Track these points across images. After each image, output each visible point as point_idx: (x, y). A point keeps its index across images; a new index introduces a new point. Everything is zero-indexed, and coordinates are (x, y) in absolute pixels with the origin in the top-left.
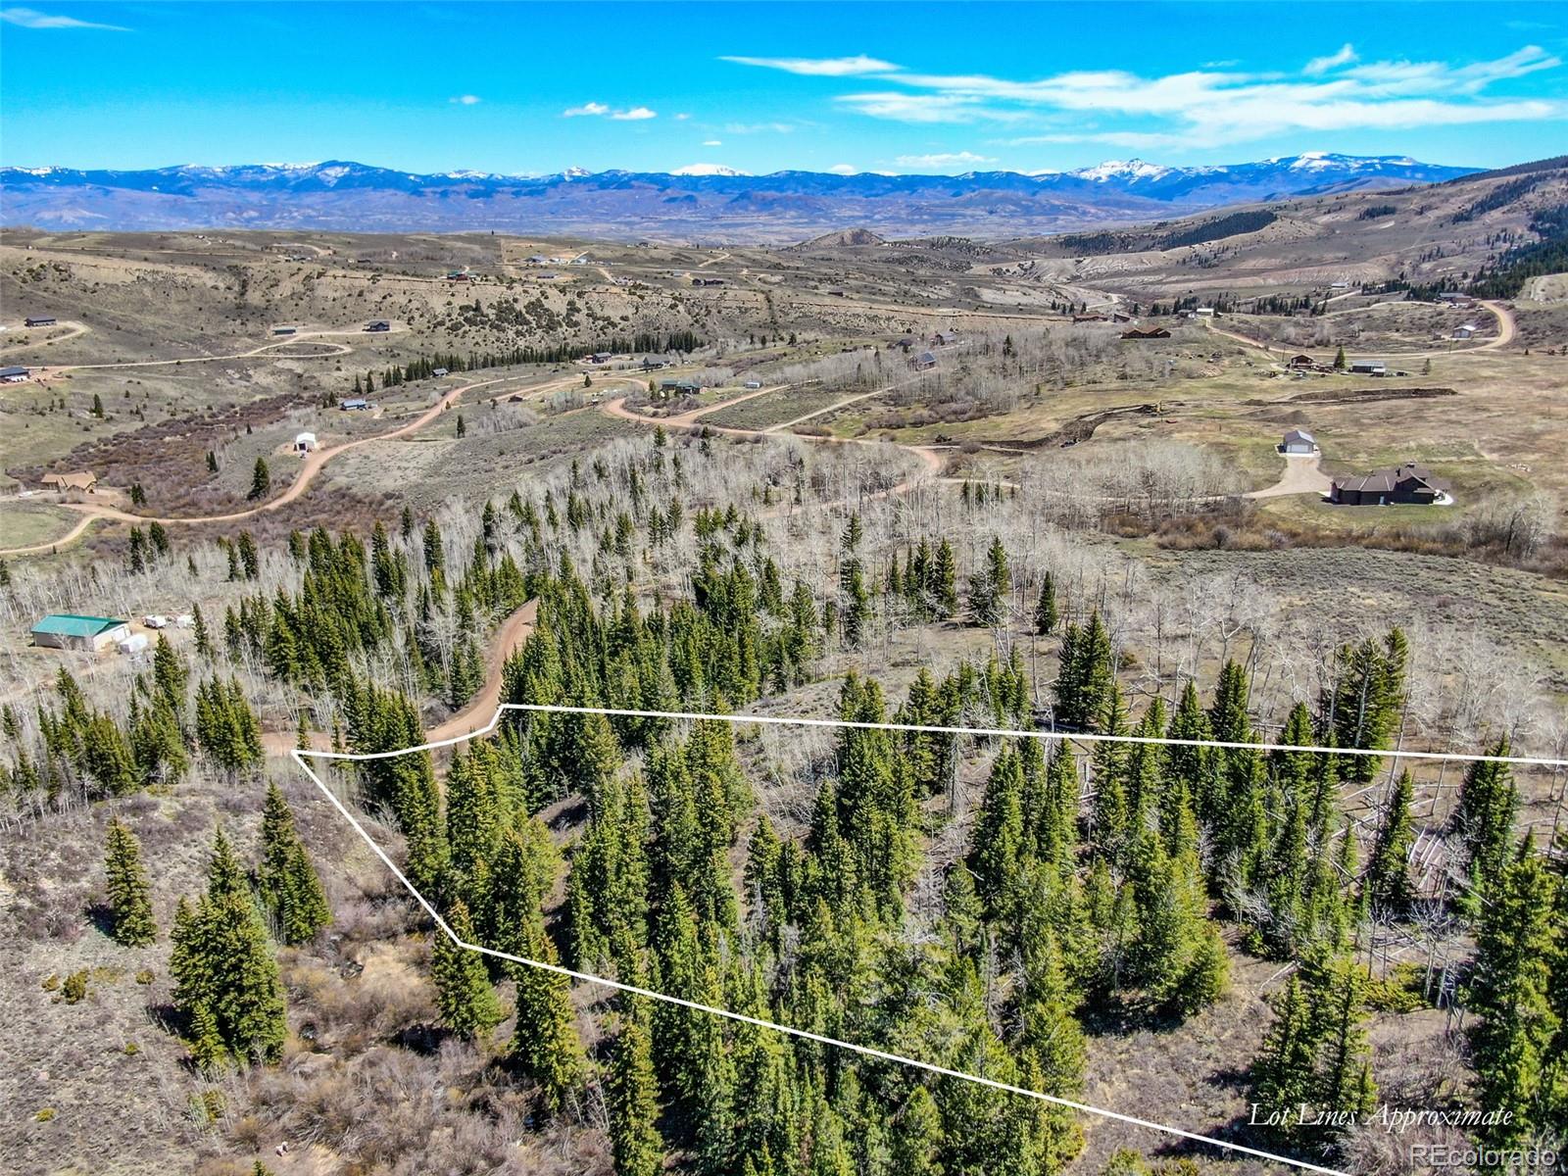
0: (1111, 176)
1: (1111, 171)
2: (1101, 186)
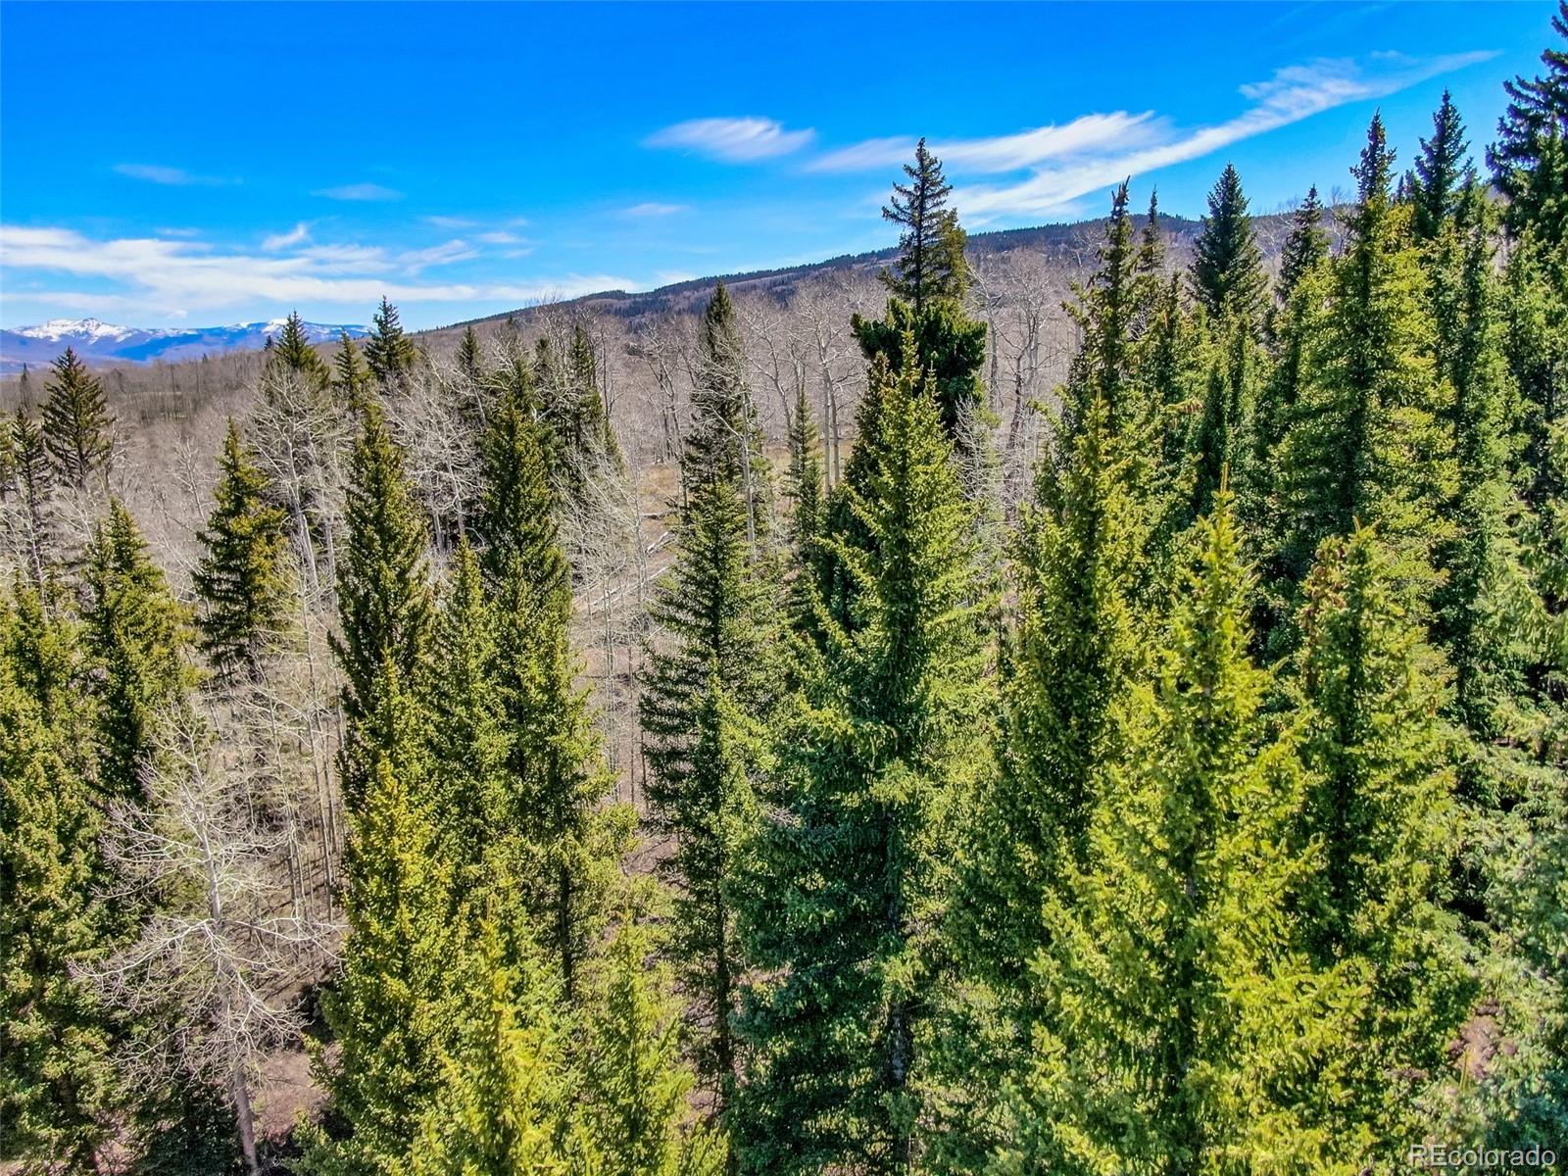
0: (62, 336)
1: (64, 330)
2: (53, 345)
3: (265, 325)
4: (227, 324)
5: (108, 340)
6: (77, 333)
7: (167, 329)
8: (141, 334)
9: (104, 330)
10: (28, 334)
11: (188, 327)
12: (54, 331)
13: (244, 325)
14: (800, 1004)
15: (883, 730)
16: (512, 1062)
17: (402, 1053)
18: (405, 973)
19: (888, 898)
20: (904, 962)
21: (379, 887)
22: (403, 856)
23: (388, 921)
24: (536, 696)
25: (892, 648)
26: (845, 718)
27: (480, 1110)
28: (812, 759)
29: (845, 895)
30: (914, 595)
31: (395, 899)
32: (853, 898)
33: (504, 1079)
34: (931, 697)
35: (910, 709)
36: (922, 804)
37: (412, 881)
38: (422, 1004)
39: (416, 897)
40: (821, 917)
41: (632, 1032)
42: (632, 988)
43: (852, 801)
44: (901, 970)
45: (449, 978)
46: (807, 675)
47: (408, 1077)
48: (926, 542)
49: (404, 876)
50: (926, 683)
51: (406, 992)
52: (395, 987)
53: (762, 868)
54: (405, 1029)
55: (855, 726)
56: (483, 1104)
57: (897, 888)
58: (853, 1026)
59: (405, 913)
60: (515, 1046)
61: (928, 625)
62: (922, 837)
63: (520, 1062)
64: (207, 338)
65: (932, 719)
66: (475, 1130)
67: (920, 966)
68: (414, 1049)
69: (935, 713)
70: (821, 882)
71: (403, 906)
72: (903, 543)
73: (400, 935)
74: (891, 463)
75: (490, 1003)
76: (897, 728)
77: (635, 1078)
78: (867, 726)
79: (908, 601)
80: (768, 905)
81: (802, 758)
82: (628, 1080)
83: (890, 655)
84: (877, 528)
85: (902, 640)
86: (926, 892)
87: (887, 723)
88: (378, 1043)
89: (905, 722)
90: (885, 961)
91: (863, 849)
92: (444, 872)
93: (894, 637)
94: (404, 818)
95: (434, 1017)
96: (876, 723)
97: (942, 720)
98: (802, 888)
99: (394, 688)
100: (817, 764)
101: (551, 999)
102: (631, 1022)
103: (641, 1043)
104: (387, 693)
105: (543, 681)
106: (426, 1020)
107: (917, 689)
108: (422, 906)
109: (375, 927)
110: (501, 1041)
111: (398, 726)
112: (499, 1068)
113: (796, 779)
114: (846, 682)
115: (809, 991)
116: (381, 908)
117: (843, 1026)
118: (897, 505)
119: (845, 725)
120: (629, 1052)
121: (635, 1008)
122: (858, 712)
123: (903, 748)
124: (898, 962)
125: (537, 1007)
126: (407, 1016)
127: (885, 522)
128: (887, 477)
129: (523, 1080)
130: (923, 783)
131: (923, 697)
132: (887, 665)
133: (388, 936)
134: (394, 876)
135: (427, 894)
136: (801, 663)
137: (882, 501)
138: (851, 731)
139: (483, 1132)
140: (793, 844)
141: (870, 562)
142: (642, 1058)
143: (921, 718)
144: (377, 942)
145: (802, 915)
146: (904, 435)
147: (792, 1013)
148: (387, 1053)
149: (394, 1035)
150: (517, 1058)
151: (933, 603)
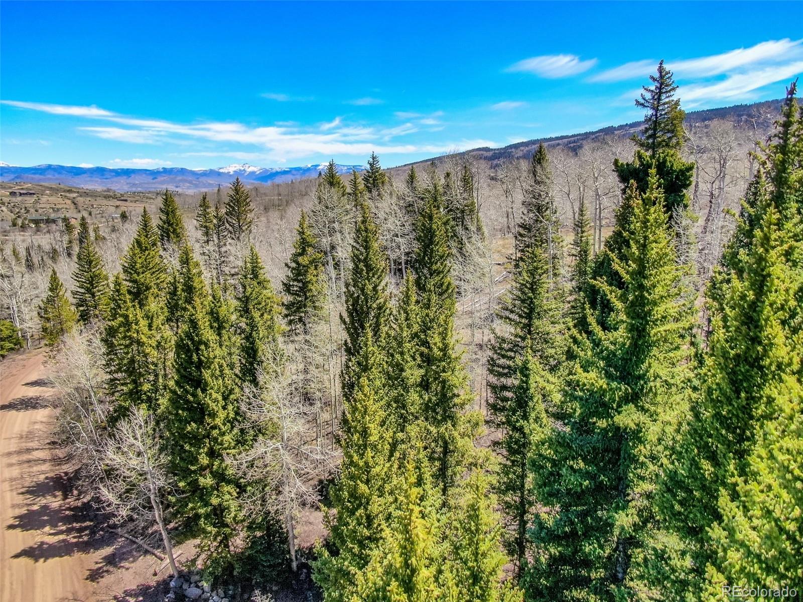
0: (235, 171)
1: (235, 169)
2: (231, 176)
3: (319, 165)
4: (302, 165)
5: (253, 173)
6: (240, 170)
7: (277, 168)
8: (266, 171)
9: (252, 169)
10: (221, 171)
11: (285, 167)
12: (231, 170)
13: (309, 166)
14: (567, 529)
15: (623, 387)
16: (417, 535)
17: (364, 520)
18: (367, 482)
19: (620, 479)
20: (627, 515)
21: (358, 439)
22: (370, 425)
23: (362, 456)
24: (437, 353)
25: (630, 343)
26: (602, 379)
27: (401, 556)
28: (581, 399)
29: (596, 475)
30: (646, 315)
31: (365, 446)
32: (600, 476)
33: (412, 543)
34: (652, 371)
35: (640, 377)
36: (643, 430)
37: (373, 438)
38: (375, 498)
39: (375, 446)
40: (581, 485)
41: (477, 530)
42: (478, 508)
43: (602, 423)
44: (625, 519)
45: (387, 487)
46: (582, 354)
47: (366, 532)
48: (655, 287)
49: (370, 435)
50: (650, 364)
51: (368, 491)
52: (363, 488)
53: (550, 453)
54: (366, 509)
55: (608, 384)
56: (402, 554)
57: (626, 474)
58: (596, 546)
59: (369, 453)
60: (419, 527)
61: (653, 332)
62: (642, 448)
63: (421, 536)
64: (293, 172)
65: (652, 384)
66: (398, 565)
67: (636, 519)
68: (370, 519)
69: (654, 381)
70: (582, 465)
71: (369, 450)
72: (641, 287)
73: (366, 463)
74: (637, 242)
75: (408, 505)
76: (631, 387)
77: (477, 554)
78: (614, 385)
79: (642, 318)
80: (551, 474)
81: (575, 398)
82: (473, 554)
83: (629, 347)
84: (626, 277)
85: (637, 339)
86: (642, 478)
87: (625, 384)
88: (354, 514)
89: (636, 384)
90: (616, 513)
91: (606, 450)
92: (388, 435)
93: (632, 337)
94: (372, 407)
95: (380, 505)
96: (619, 383)
97: (658, 385)
98: (572, 467)
99: (370, 343)
100: (584, 402)
101: (437, 506)
102: (477, 525)
103: (481, 536)
104: (366, 345)
105: (440, 345)
106: (376, 506)
107: (644, 367)
108: (377, 451)
109: (356, 458)
110: (412, 524)
111: (371, 362)
112: (410, 537)
113: (572, 409)
114: (603, 359)
115: (572, 523)
116: (358, 449)
117: (590, 545)
118: (639, 266)
119: (602, 383)
120: (475, 540)
121: (480, 517)
122: (609, 376)
123: (634, 398)
124: (624, 515)
125: (430, 508)
126: (368, 503)
127: (632, 274)
128: (634, 249)
129: (422, 545)
130: (643, 418)
131: (647, 371)
132: (627, 352)
133: (361, 464)
134: (365, 435)
135: (380, 445)
136: (578, 347)
137: (630, 262)
138: (605, 386)
139: (401, 567)
140: (568, 443)
141: (621, 296)
142: (481, 544)
143: (645, 383)
144: (356, 465)
145: (570, 481)
146: (646, 227)
147: (562, 533)
148: (357, 519)
149: (360, 512)
150: (419, 533)
151: (657, 320)
